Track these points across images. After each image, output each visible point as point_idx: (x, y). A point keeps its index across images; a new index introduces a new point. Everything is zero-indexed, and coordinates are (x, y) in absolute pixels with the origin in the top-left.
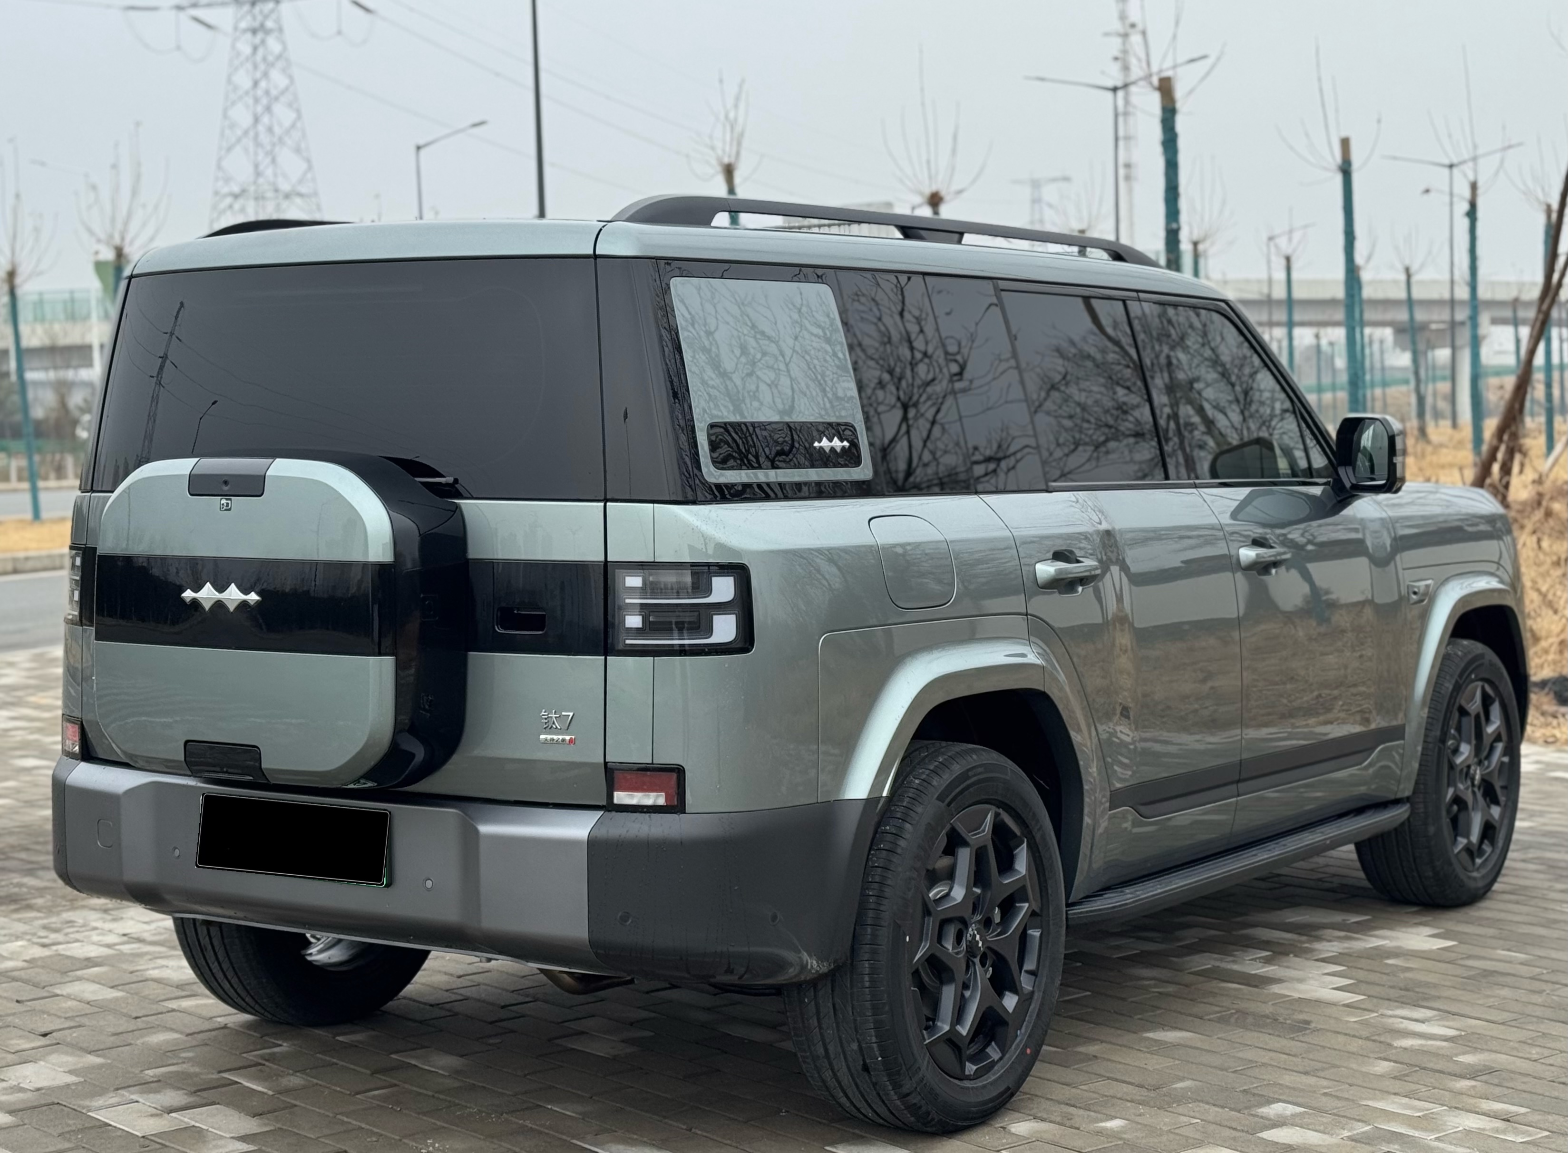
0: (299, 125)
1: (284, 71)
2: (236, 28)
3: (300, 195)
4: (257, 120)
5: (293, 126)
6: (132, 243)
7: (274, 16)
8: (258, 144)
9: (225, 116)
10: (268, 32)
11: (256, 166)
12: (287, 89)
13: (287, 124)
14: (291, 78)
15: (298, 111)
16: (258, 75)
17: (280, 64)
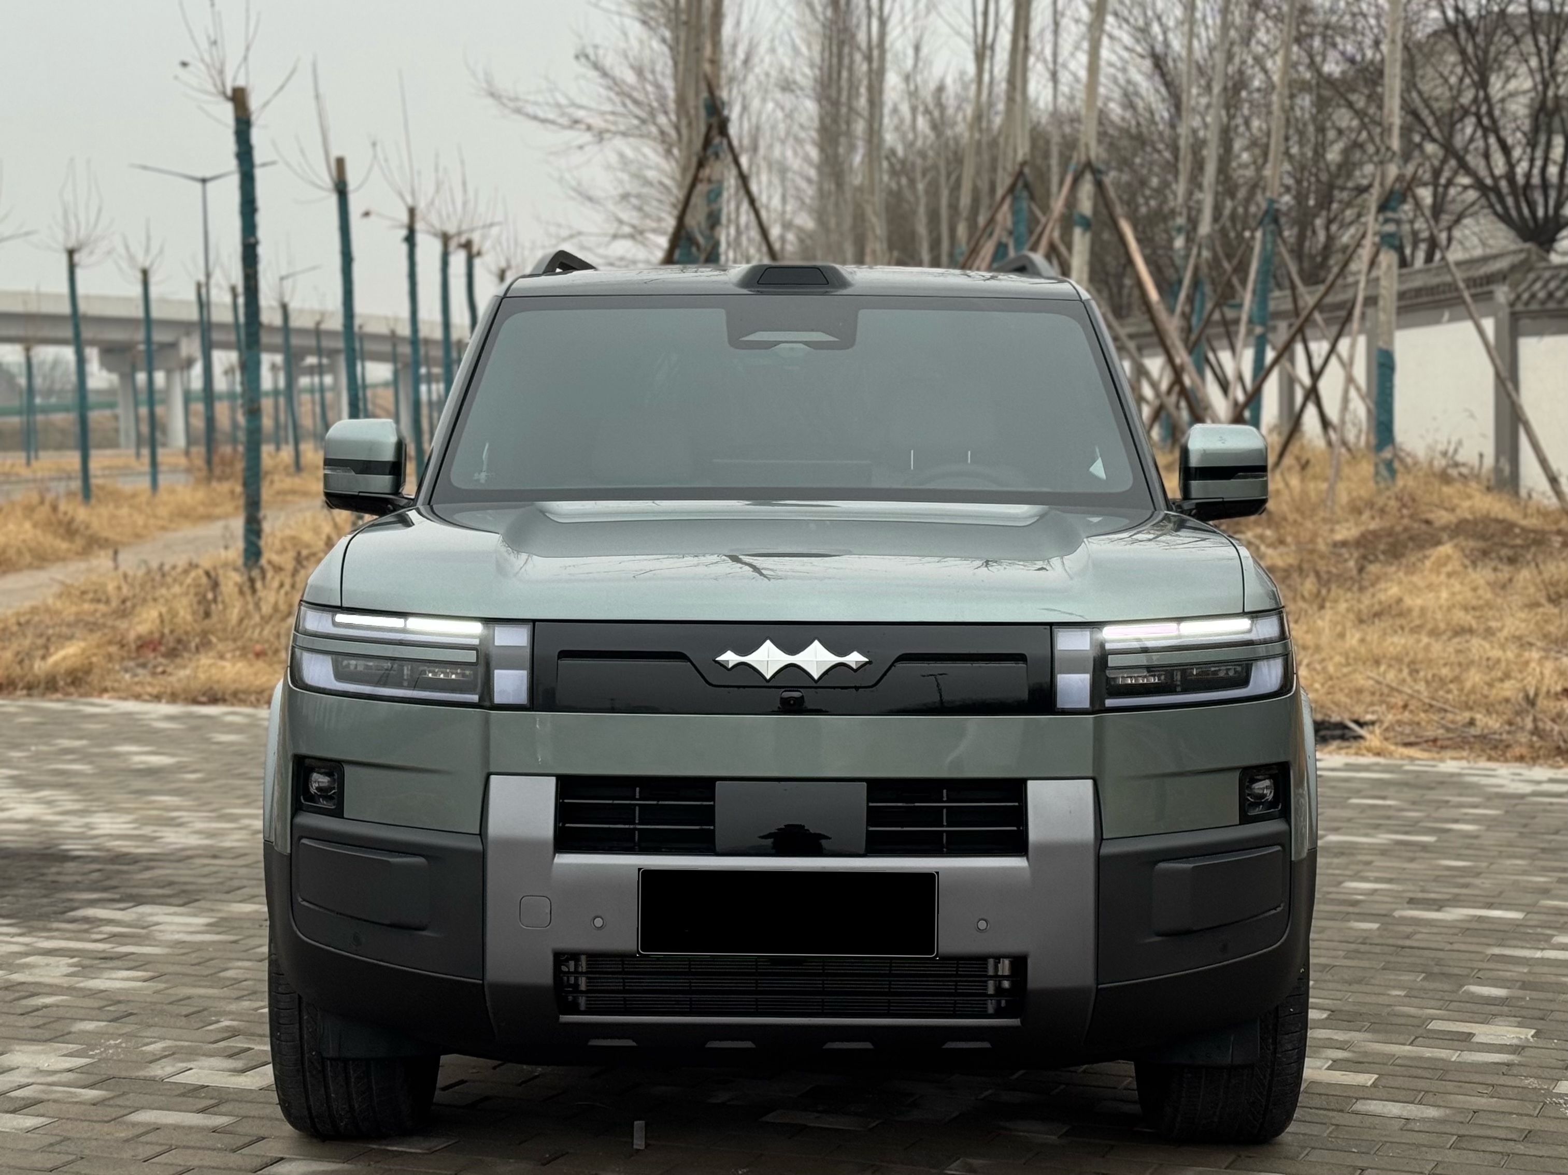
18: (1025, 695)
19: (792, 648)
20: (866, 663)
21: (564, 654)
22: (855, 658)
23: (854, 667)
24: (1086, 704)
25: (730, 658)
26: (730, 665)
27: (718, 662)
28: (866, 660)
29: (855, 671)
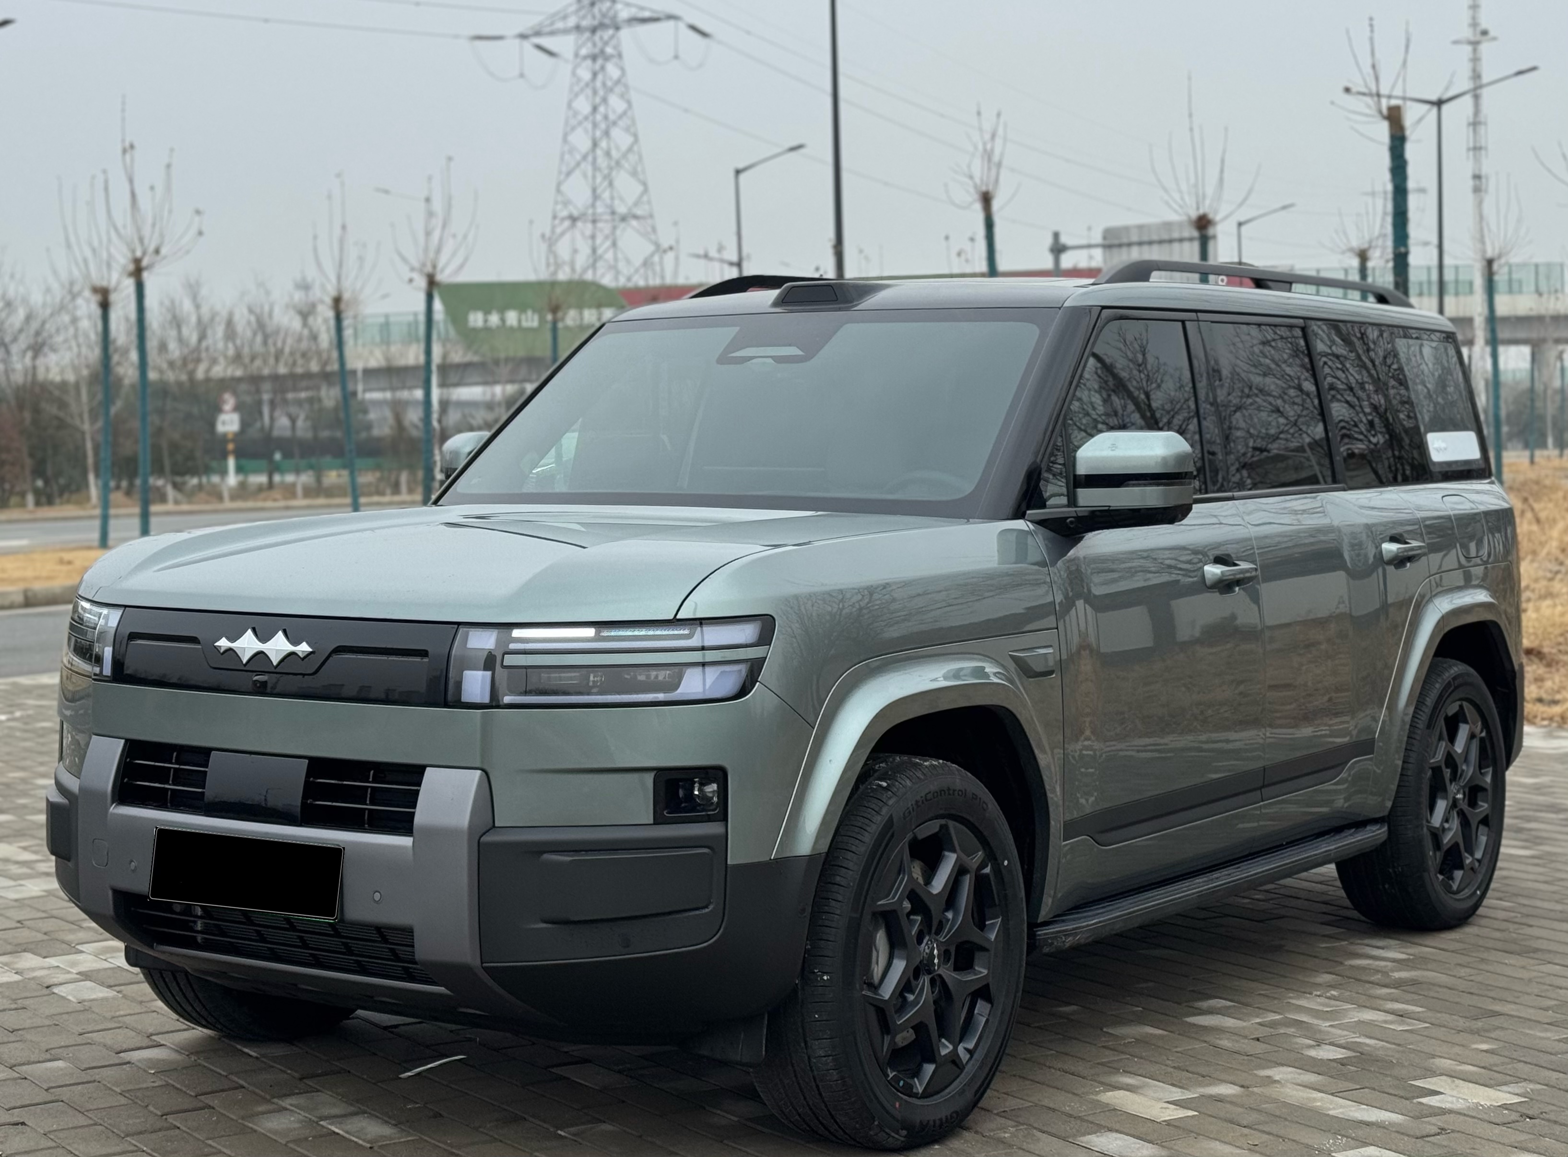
0: (636, 148)
1: (622, 96)
2: (576, 55)
3: (636, 217)
4: (595, 144)
5: (630, 149)
6: (442, 271)
7: (614, 42)
8: (595, 168)
9: (565, 140)
10: (607, 58)
11: (594, 190)
12: (625, 113)
13: (624, 148)
14: (629, 103)
15: (635, 136)
16: (598, 100)
17: (619, 89)
18: (422, 687)
19: (264, 636)
20: (311, 653)
21: (133, 636)
22: (304, 648)
23: (301, 655)
24: (486, 700)
25: (223, 643)
26: (222, 651)
27: (215, 647)
28: (310, 650)
29: (303, 659)
